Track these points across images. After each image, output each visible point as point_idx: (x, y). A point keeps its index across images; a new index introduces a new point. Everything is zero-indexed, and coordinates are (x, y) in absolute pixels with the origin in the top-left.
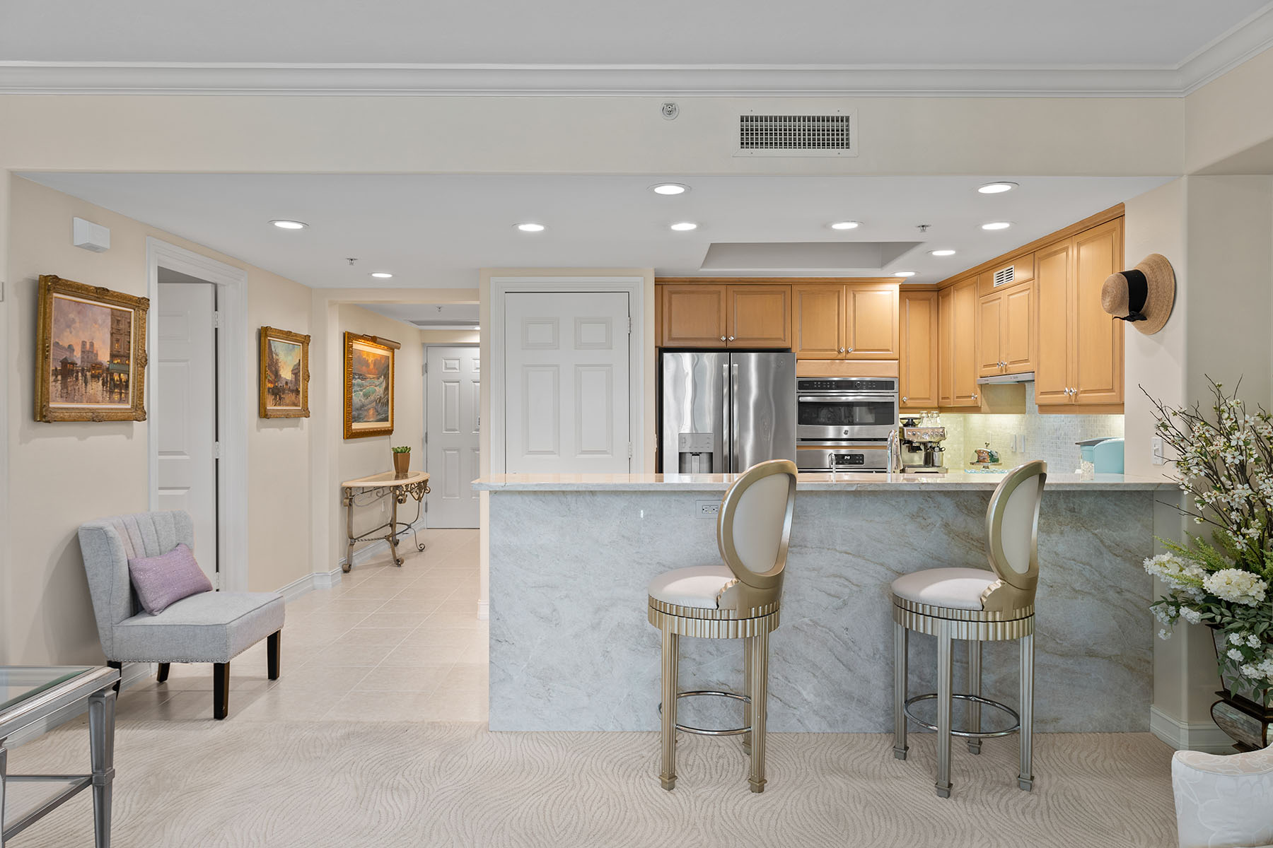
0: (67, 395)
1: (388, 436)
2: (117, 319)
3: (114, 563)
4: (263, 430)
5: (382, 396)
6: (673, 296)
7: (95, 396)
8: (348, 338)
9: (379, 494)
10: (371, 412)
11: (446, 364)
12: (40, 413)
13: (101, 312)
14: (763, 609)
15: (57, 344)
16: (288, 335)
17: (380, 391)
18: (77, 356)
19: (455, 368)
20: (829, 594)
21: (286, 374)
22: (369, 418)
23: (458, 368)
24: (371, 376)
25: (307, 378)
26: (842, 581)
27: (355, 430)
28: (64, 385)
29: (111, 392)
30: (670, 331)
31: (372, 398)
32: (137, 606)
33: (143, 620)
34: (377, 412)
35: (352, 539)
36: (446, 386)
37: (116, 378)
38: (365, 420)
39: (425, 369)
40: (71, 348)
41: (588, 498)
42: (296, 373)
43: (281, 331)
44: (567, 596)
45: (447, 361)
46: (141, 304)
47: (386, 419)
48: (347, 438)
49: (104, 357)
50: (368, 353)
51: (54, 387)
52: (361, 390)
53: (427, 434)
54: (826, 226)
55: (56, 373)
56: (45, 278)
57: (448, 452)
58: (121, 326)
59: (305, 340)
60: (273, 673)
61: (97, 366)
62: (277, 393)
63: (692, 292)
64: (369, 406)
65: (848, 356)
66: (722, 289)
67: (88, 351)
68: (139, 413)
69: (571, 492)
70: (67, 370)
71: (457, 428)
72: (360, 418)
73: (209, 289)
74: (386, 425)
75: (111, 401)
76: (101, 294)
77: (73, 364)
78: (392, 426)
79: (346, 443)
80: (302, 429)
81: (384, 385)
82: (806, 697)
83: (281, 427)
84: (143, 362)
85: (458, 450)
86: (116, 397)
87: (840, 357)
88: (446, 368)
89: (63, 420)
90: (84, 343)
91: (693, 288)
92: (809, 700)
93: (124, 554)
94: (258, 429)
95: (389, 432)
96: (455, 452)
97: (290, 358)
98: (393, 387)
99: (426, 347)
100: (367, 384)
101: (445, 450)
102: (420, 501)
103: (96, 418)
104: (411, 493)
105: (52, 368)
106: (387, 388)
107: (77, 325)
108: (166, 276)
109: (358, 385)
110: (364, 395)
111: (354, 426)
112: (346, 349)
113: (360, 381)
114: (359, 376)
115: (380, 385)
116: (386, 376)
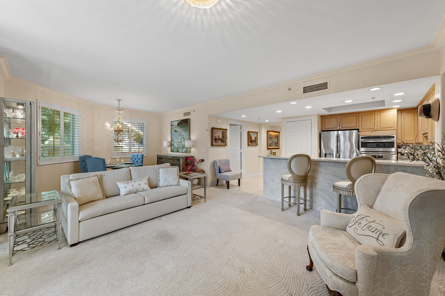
0: (216, 143)
2: (223, 132)
3: (217, 165)
4: (249, 148)
6: (326, 119)
7: (220, 143)
8: (268, 131)
12: (212, 145)
13: (220, 131)
14: (303, 181)
15: (214, 136)
16: (253, 132)
17: (276, 141)
18: (217, 137)
20: (328, 184)
21: (253, 138)
24: (274, 138)
25: (258, 139)
26: (331, 181)
28: (215, 141)
29: (222, 142)
30: (325, 127)
31: (274, 142)
32: (220, 172)
33: (221, 174)
37: (223, 140)
40: (216, 136)
41: (279, 160)
42: (255, 138)
43: (252, 132)
44: (275, 177)
46: (226, 130)
47: (278, 146)
49: (221, 137)
50: (273, 134)
51: (214, 142)
54: (344, 102)
55: (214, 140)
56: (212, 128)
58: (223, 133)
59: (257, 133)
60: (239, 185)
61: (220, 139)
62: (251, 142)
63: (330, 118)
65: (378, 130)
66: (339, 116)
67: (219, 137)
68: (226, 145)
69: (276, 159)
70: (216, 139)
72: (271, 146)
73: (240, 126)
75: (222, 143)
76: (220, 129)
77: (217, 138)
78: (279, 147)
79: (267, 150)
80: (257, 147)
81: (277, 140)
82: (323, 204)
83: (252, 147)
84: (226, 138)
86: (223, 143)
87: (375, 130)
89: (215, 146)
90: (218, 136)
91: (330, 117)
92: (323, 205)
93: (218, 164)
94: (248, 147)
95: (279, 148)
97: (254, 136)
103: (219, 146)
105: (214, 139)
106: (278, 140)
107: (217, 133)
108: (231, 125)
109: (270, 140)
110: (272, 142)
111: (269, 147)
112: (267, 134)
113: (271, 139)
114: (271, 138)
115: (276, 140)
116: (278, 138)
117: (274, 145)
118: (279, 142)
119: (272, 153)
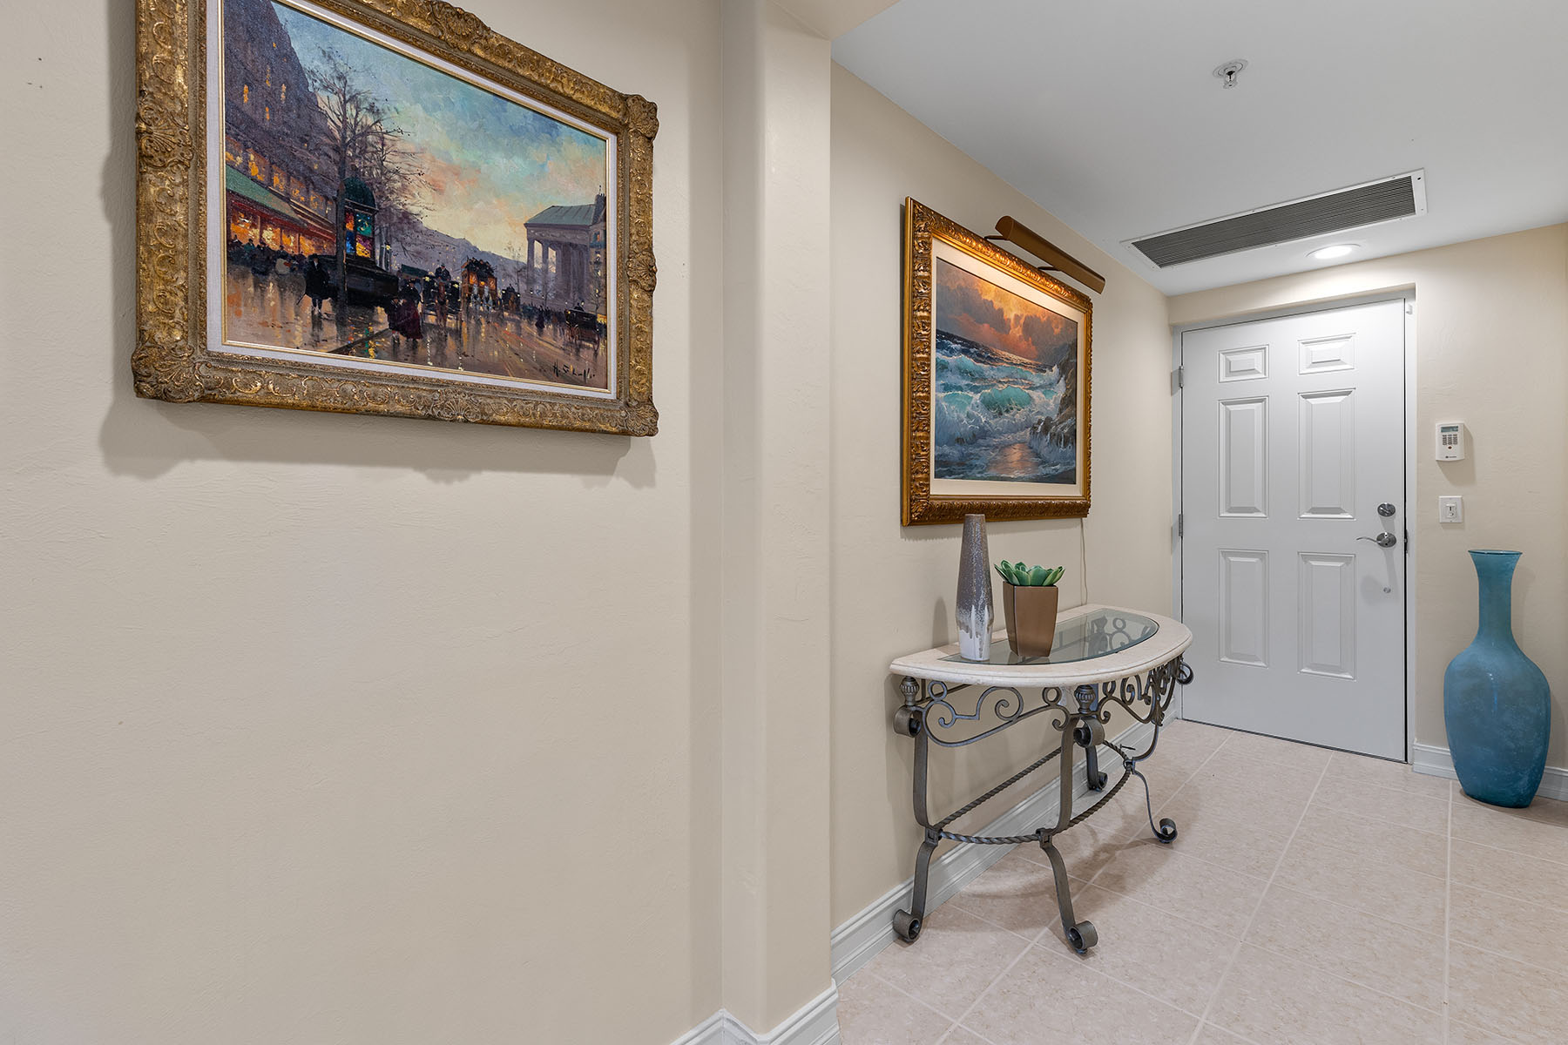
1: (1077, 521)
5: (1055, 417)
8: (917, 223)
9: (1002, 710)
10: (1015, 454)
11: (1229, 363)
19: (1253, 371)
22: (1011, 470)
23: (1260, 369)
24: (1015, 358)
27: (938, 498)
31: (1020, 416)
34: (1038, 455)
35: (932, 835)
36: (1229, 414)
38: (992, 472)
39: (1178, 380)
45: (1232, 358)
47: (1068, 478)
48: (912, 523)
52: (976, 389)
53: (1181, 517)
57: (1232, 559)
64: (1009, 437)
71: (1258, 505)
72: (971, 467)
74: (1071, 492)
78: (1088, 496)
79: (909, 537)
81: (1061, 390)
85: (1262, 555)
88: (1230, 372)
95: (1078, 510)
96: (1254, 560)
98: (1088, 399)
99: (1179, 332)
100: (1000, 376)
101: (1226, 554)
102: (1158, 724)
104: (1124, 703)
106: (1069, 401)
109: (963, 372)
110: (989, 404)
111: (943, 488)
112: (913, 259)
113: (968, 361)
114: (968, 347)
115: (1047, 388)
116: (1068, 369)
117: (1022, 460)
118: (1087, 429)
119: (997, 583)
